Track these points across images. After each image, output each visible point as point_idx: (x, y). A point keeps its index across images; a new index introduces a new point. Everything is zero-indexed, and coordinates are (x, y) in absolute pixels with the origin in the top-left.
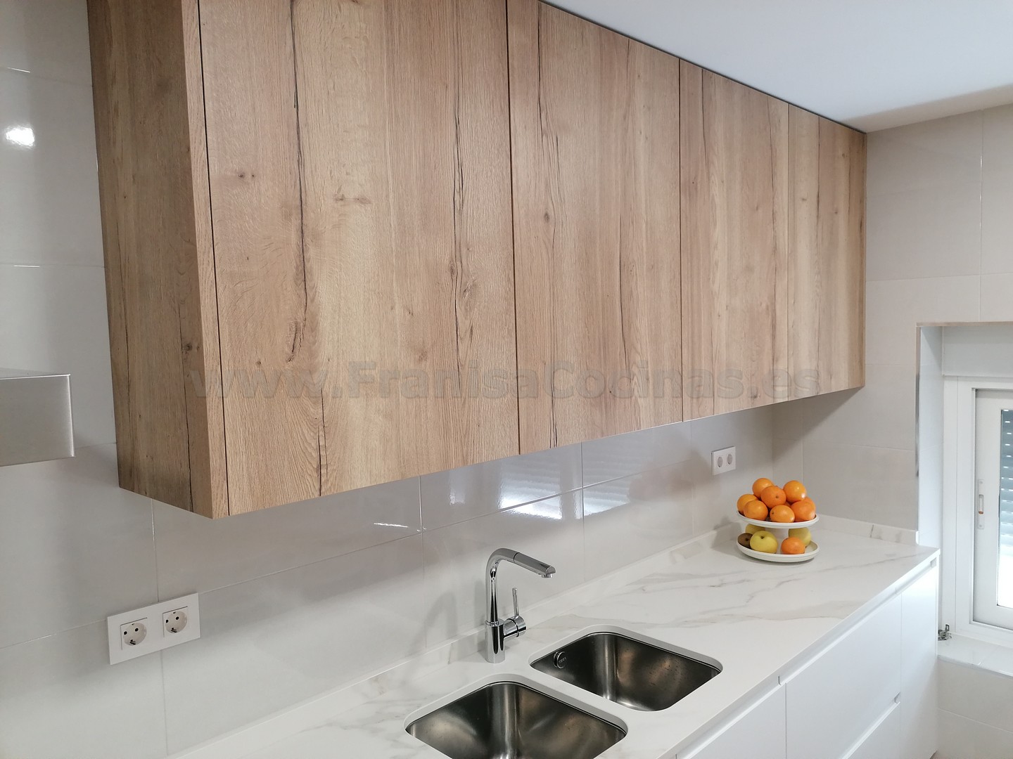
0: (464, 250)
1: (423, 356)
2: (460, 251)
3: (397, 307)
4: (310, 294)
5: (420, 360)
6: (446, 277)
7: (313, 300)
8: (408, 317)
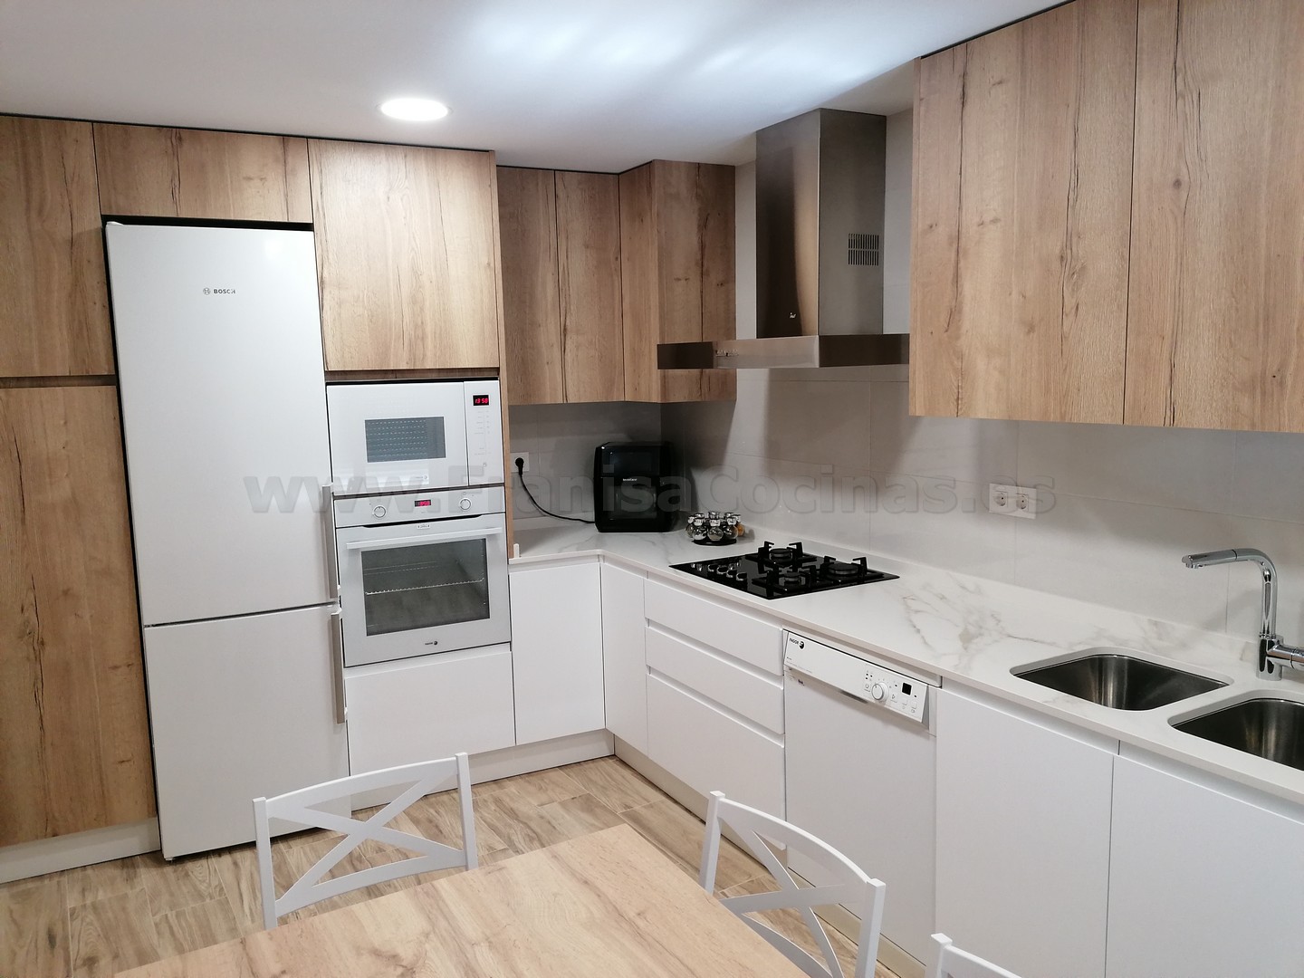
0: (1075, 239)
1: (1031, 329)
2: (1071, 240)
3: (1013, 293)
4: (960, 289)
5: (1029, 332)
6: (1056, 265)
7: (961, 294)
8: (1022, 299)
